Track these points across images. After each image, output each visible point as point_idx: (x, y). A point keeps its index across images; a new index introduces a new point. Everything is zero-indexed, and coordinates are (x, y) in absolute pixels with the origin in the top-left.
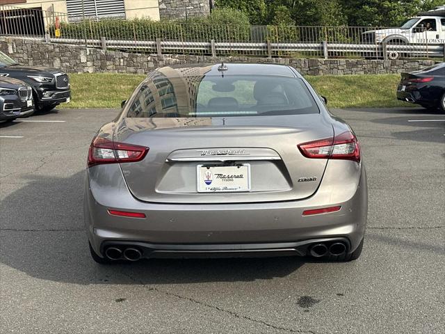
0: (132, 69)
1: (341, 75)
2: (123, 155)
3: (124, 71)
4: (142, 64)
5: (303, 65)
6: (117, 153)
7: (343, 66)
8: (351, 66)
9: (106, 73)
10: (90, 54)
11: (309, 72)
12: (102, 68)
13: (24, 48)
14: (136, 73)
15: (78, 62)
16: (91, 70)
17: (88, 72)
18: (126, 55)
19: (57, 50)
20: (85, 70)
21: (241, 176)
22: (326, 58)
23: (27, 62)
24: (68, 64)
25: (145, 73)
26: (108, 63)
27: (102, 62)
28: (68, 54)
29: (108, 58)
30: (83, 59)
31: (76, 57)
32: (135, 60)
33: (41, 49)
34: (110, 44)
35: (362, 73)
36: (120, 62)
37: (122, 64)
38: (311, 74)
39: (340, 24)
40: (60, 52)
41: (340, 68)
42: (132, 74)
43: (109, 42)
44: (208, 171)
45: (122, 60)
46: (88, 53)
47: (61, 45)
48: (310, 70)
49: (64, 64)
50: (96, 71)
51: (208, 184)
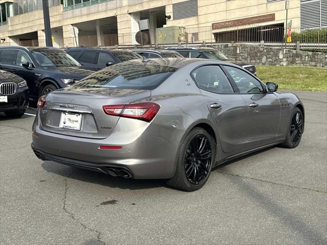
0: (313, 63)
3: (308, 65)
4: (321, 60)
9: (295, 66)
10: (286, 53)
12: (293, 62)
13: (246, 49)
14: (316, 66)
15: (277, 58)
16: (285, 64)
17: (283, 65)
18: (310, 53)
19: (265, 51)
20: (281, 64)
23: (246, 59)
24: (271, 60)
25: (323, 66)
26: (297, 59)
27: (293, 58)
28: (272, 53)
29: (297, 55)
30: (281, 56)
31: (277, 55)
32: (316, 57)
33: (256, 50)
34: (302, 46)
36: (305, 58)
37: (307, 60)
40: (267, 52)
42: (313, 67)
43: (302, 44)
45: (307, 57)
46: (285, 52)
47: (269, 47)
49: (268, 60)
50: (288, 64)
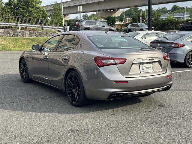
1: (27, 37)
2: (117, 62)
5: (10, 32)
6: (115, 61)
7: (27, 33)
8: (31, 34)
11: (13, 36)
21: (151, 67)
22: (20, 30)
35: (36, 37)
38: (14, 36)
39: (11, 15)
41: (27, 34)
44: (142, 66)
48: (14, 35)
51: (143, 70)
